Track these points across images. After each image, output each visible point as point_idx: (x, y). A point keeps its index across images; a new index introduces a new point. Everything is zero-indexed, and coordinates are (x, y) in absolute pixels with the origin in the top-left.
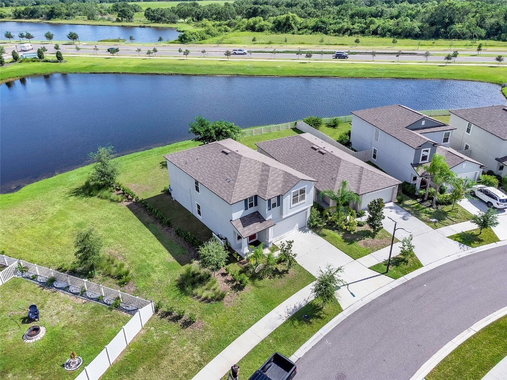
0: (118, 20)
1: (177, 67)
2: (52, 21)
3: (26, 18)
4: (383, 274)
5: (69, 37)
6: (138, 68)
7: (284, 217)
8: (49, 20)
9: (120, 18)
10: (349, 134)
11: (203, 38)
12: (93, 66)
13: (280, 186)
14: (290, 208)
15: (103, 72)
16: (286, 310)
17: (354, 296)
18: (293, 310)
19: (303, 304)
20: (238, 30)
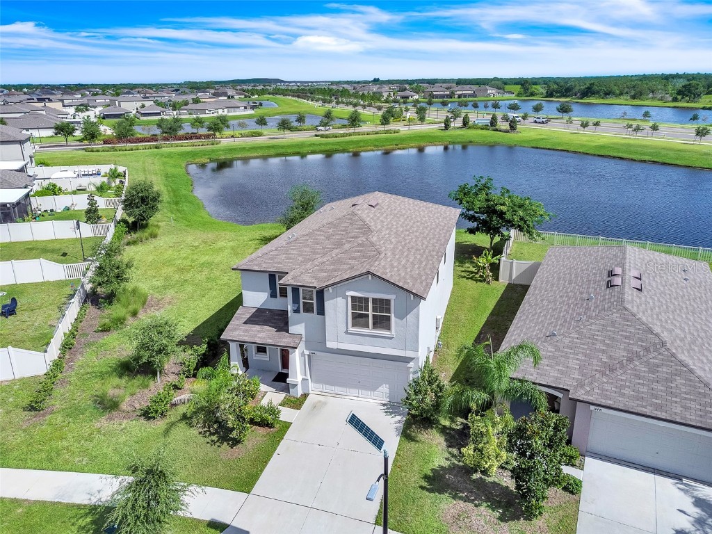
0: (675, 100)
1: (664, 152)
2: (585, 101)
3: (557, 97)
5: (558, 109)
8: (581, 99)
9: (679, 97)
15: (549, 147)
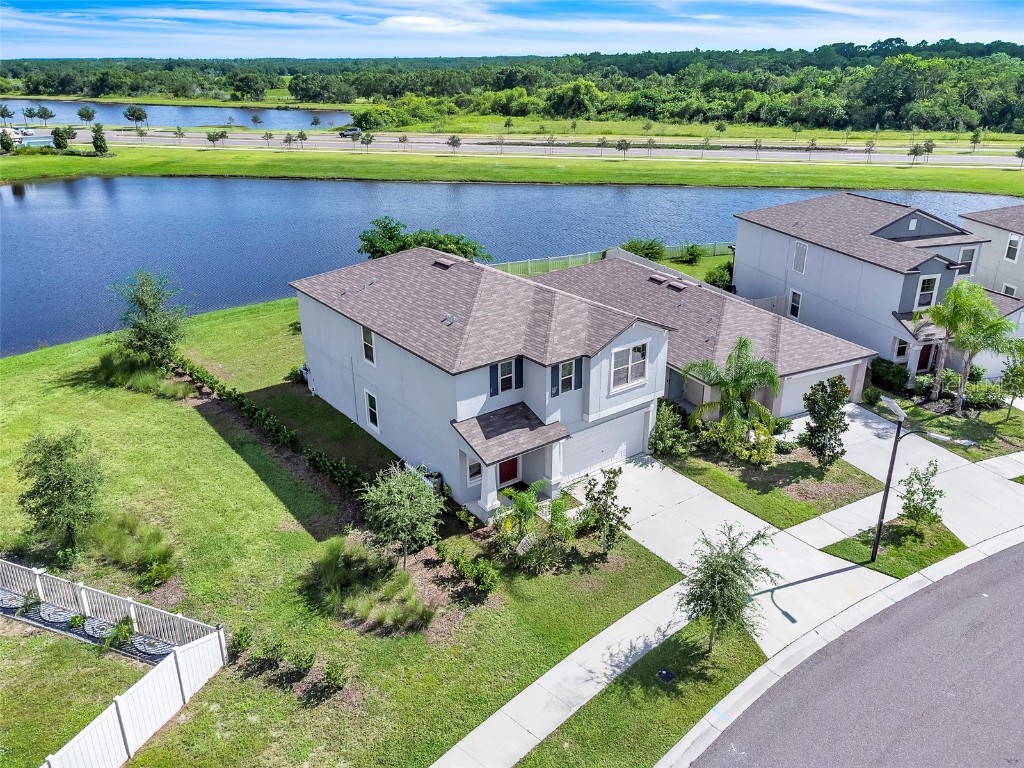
0: (234, 98)
1: (346, 166)
2: (102, 99)
3: (50, 94)
4: (862, 564)
5: (126, 116)
6: (265, 166)
7: (592, 418)
8: (96, 96)
10: (730, 268)
11: (404, 123)
12: (168, 163)
13: (583, 335)
14: (608, 397)
15: (189, 173)
16: (607, 657)
17: (793, 621)
18: (627, 657)
19: (655, 640)
20: (476, 113)
